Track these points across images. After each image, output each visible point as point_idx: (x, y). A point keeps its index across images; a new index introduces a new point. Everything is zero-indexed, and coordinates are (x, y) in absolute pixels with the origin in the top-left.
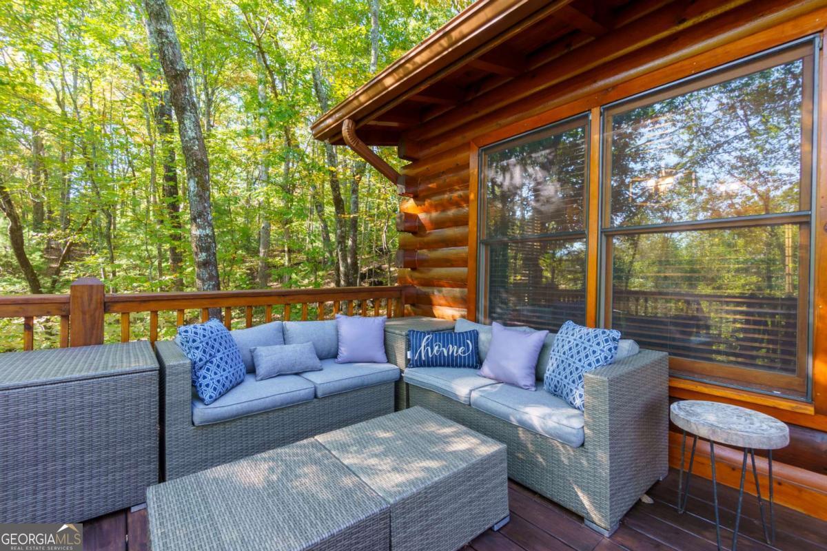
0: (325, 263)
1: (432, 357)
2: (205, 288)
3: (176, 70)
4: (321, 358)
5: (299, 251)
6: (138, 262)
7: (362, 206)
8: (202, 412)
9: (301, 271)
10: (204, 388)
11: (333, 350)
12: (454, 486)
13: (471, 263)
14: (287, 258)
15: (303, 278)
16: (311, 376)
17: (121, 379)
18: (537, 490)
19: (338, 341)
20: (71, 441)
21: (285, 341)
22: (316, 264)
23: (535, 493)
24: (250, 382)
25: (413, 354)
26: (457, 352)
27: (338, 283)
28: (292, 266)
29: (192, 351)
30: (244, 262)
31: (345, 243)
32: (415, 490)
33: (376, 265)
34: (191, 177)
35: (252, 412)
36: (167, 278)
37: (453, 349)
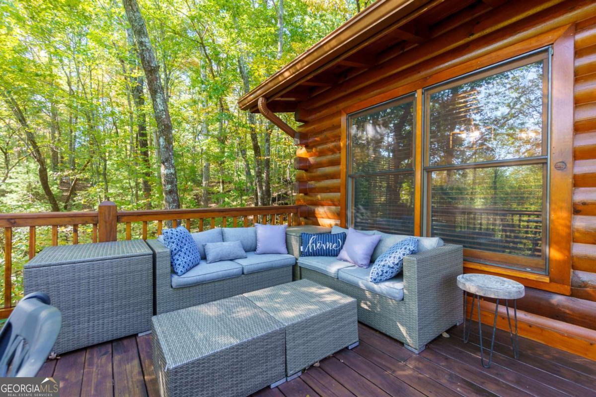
0: (248, 190)
1: (316, 250)
2: (171, 208)
3: (151, 67)
4: (246, 251)
5: (230, 183)
6: (121, 191)
7: (273, 150)
8: (176, 280)
9: (231, 196)
10: (177, 266)
11: (254, 245)
12: (324, 320)
13: (343, 190)
14: (221, 187)
15: (233, 201)
16: (240, 261)
17: (132, 259)
18: (377, 329)
19: (256, 240)
20: (107, 294)
21: (223, 240)
22: (242, 191)
23: (376, 331)
24: (203, 264)
25: (304, 248)
26: (332, 246)
27: (257, 204)
28: (225, 193)
29: (171, 244)
30: (192, 190)
31: (261, 176)
32: (300, 320)
33: (284, 191)
34: (161, 136)
35: (205, 281)
36: (141, 202)
37: (329, 245)
